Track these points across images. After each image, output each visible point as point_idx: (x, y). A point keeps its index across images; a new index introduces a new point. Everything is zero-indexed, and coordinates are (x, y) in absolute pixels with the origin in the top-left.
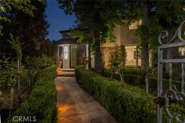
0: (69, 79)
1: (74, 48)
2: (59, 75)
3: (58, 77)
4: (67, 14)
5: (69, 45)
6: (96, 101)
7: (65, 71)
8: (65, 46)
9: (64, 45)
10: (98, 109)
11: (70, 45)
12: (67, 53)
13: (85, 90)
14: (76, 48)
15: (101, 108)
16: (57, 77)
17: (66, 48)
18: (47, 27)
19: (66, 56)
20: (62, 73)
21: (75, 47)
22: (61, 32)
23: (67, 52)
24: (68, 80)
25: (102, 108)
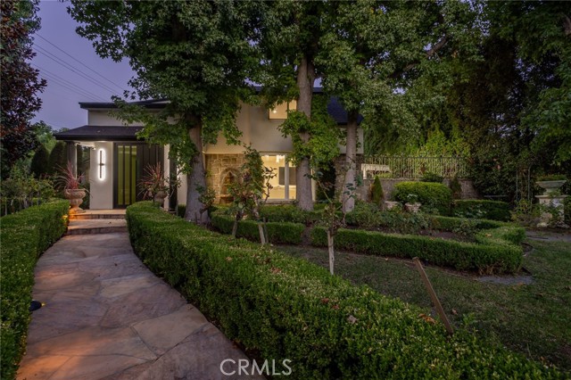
0: (108, 240)
1: (127, 152)
2: (71, 230)
3: (69, 238)
4: (103, 56)
5: (111, 143)
6: (190, 306)
7: (95, 218)
8: (97, 147)
9: (96, 144)
10: (198, 333)
11: (115, 145)
12: (104, 167)
13: (157, 271)
14: (134, 153)
15: (205, 329)
16: (63, 236)
17: (102, 154)
18: (37, 87)
19: (102, 175)
20: (84, 223)
21: (131, 150)
22: (84, 105)
23: (104, 162)
24: (104, 244)
25: (209, 326)
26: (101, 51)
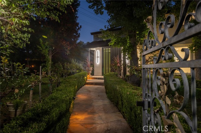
0: (98, 87)
1: (107, 51)
2: (87, 83)
4: (97, 14)
5: (101, 48)
6: (119, 112)
7: (95, 79)
8: (96, 50)
9: (96, 49)
11: (103, 49)
12: (99, 58)
14: (110, 51)
16: (85, 85)
17: (98, 52)
18: (79, 29)
19: (98, 61)
20: (91, 81)
21: (108, 50)
22: (92, 34)
23: (99, 56)
26: (97, 12)
